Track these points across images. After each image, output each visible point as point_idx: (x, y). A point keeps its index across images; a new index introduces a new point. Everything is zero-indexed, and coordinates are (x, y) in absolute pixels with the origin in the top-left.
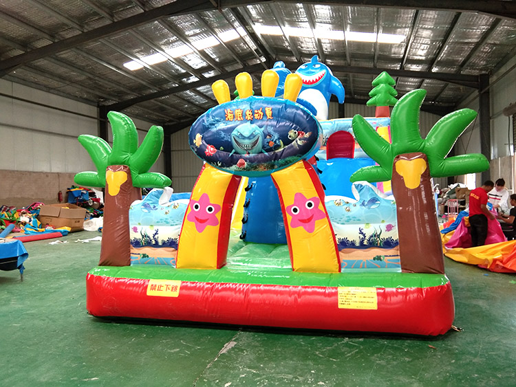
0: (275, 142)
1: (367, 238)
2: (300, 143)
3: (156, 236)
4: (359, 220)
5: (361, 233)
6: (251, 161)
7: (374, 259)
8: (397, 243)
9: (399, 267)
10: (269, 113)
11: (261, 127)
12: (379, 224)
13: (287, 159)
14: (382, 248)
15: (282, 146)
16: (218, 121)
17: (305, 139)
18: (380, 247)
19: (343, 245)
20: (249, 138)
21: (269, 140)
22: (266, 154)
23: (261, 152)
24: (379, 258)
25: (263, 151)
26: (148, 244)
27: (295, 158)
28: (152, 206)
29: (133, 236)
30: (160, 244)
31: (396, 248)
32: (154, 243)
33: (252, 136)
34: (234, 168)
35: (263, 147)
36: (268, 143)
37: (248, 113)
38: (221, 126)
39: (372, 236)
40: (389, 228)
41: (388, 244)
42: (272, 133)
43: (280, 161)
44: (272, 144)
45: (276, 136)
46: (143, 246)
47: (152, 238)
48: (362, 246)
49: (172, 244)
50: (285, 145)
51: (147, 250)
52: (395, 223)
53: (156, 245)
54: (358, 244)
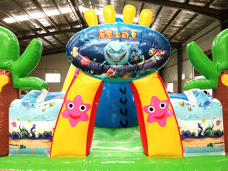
0: (139, 57)
1: (204, 130)
2: (158, 58)
3: (33, 130)
4: (198, 117)
5: (200, 127)
6: (118, 70)
7: (208, 146)
8: (222, 134)
9: (223, 151)
10: (133, 35)
11: (128, 45)
12: (212, 120)
13: (147, 70)
14: (214, 137)
15: (144, 60)
16: (92, 38)
17: (162, 56)
18: (212, 137)
19: (186, 136)
20: (118, 52)
21: (134, 55)
22: (131, 65)
23: (127, 64)
24: (211, 145)
25: (129, 63)
26: (26, 137)
27: (153, 69)
28: (30, 104)
29: (12, 129)
30: (37, 136)
31: (222, 137)
32: (31, 135)
33: (121, 50)
34: (104, 75)
35: (129, 60)
36: (133, 57)
37: (117, 33)
38: (95, 42)
39: (207, 129)
40: (218, 123)
41: (217, 135)
42: (137, 49)
43: (142, 72)
44: (136, 58)
45: (140, 52)
46: (21, 138)
47: (29, 132)
48: (200, 136)
49: (48, 136)
50: (146, 59)
51: (24, 142)
52: (221, 119)
53: (33, 137)
54: (197, 135)
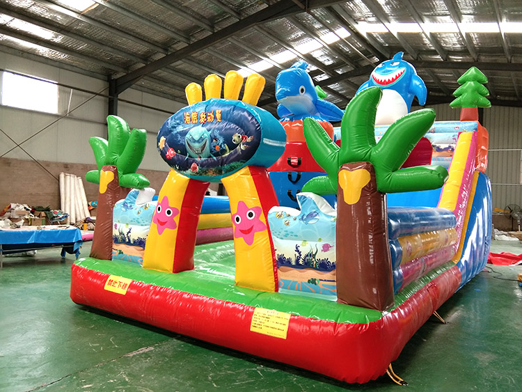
0: (221, 146)
1: (303, 257)
2: (243, 147)
3: (129, 234)
4: (296, 236)
5: (297, 251)
6: (202, 165)
7: (309, 281)
8: (333, 267)
9: (335, 295)
10: (218, 116)
11: (209, 131)
12: (316, 243)
13: (232, 164)
14: (318, 270)
15: (228, 151)
16: (178, 124)
17: (247, 143)
18: (316, 269)
19: (281, 262)
20: (198, 141)
21: (215, 144)
22: (215, 158)
23: (210, 157)
24: (313, 281)
25: (212, 156)
26: (123, 241)
27: (239, 163)
28: (129, 205)
29: (116, 232)
30: (132, 242)
31: (332, 272)
32: (127, 241)
33: (201, 139)
34: (189, 171)
35: (211, 151)
36: (214, 147)
37: (202, 116)
38: (180, 128)
39: (307, 256)
40: (326, 248)
41: (324, 266)
42: (218, 136)
43: (226, 166)
44: (218, 149)
45: (221, 140)
46: (120, 243)
47: (126, 234)
48: (298, 266)
49: (140, 243)
50: (230, 149)
51: (122, 247)
52: (333, 243)
53: (129, 243)
54: (293, 263)
